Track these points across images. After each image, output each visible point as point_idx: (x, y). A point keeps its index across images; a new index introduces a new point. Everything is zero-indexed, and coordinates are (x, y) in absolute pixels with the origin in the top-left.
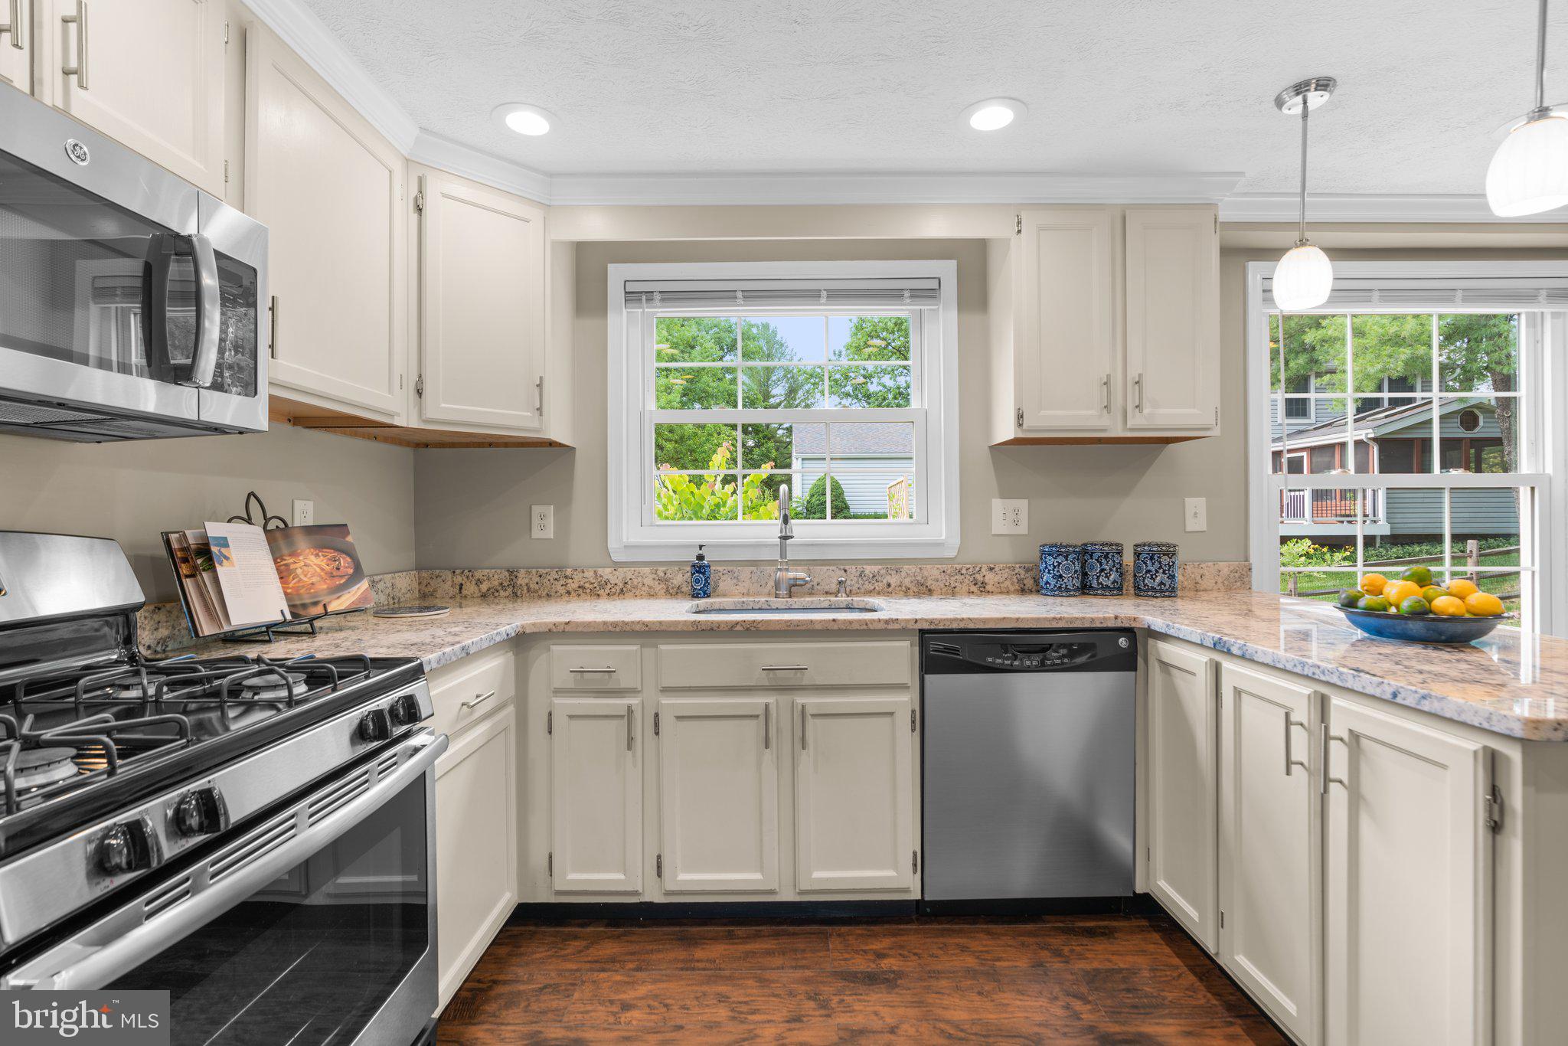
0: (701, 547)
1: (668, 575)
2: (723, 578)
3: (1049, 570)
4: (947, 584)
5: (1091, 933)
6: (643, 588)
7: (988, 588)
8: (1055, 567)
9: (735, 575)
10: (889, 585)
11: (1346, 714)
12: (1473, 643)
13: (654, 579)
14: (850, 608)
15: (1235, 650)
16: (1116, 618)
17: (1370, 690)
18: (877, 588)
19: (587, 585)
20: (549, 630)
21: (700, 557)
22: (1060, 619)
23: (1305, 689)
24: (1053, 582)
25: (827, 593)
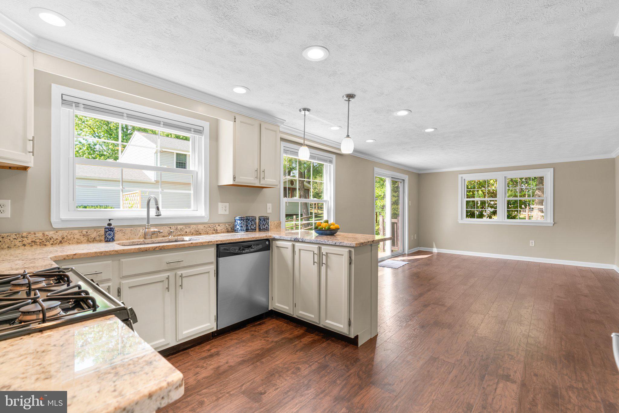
0: (110, 220)
1: (89, 233)
2: (117, 233)
3: (239, 225)
4: (206, 231)
5: (260, 324)
6: (74, 240)
7: (218, 231)
8: (240, 224)
9: (123, 231)
10: (186, 232)
11: (325, 249)
12: (335, 235)
13: (80, 235)
14: (177, 241)
15: (300, 240)
16: (266, 236)
17: (331, 244)
18: (182, 234)
19: (37, 241)
20: (64, 259)
21: (110, 224)
22: (254, 237)
23: (316, 246)
24: (240, 228)
25: (163, 236)
